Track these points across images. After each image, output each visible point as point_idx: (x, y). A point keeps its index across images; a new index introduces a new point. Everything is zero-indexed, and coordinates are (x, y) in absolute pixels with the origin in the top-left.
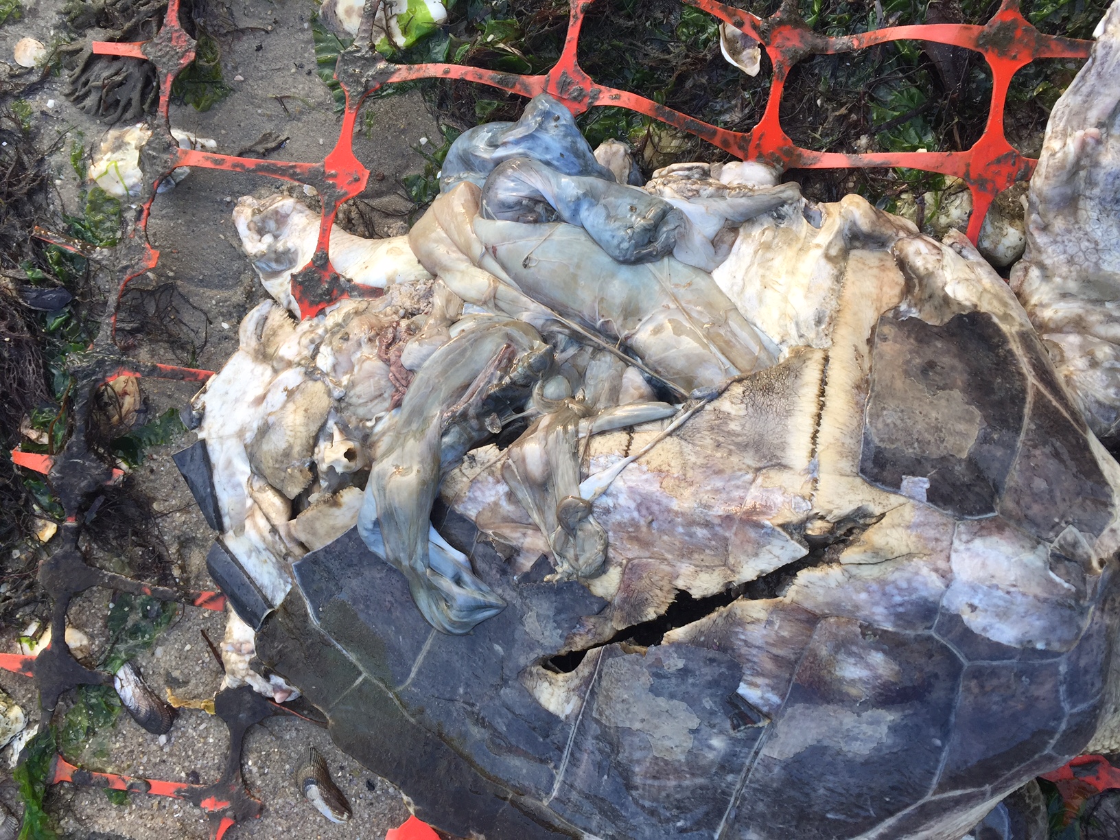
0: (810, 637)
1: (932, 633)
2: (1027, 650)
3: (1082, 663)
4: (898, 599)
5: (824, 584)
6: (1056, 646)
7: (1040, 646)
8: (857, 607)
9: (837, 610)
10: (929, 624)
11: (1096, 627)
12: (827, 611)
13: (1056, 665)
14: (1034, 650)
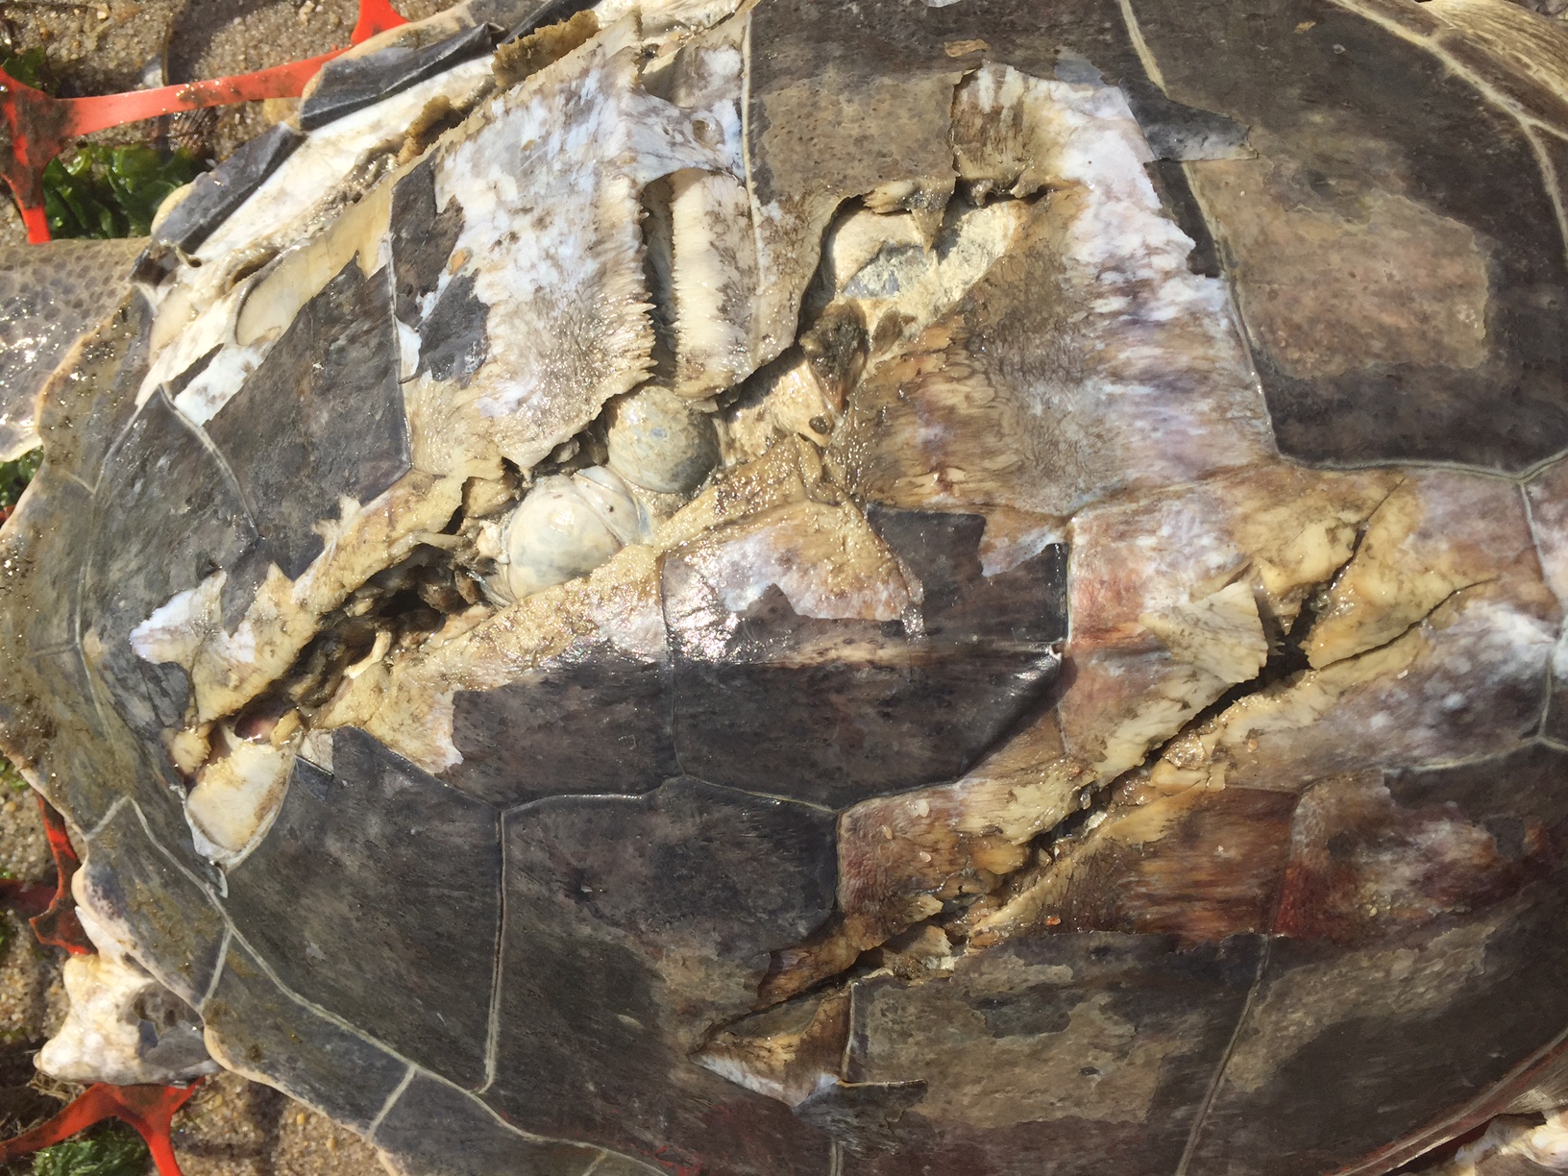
0: (1288, 840)
1: (1541, 739)
5: (1285, 724)
8: (1371, 746)
9: (1327, 764)
10: (1528, 726)
12: (1308, 778)
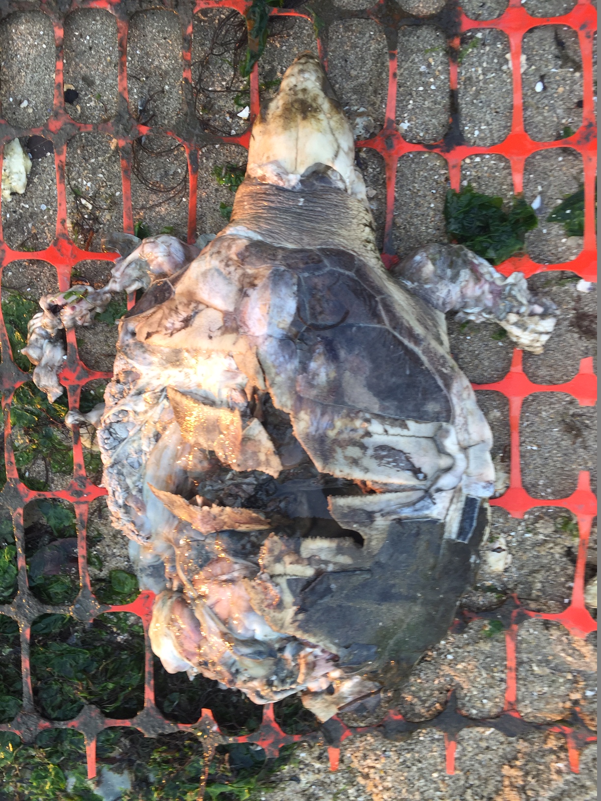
2: (299, 294)
3: (302, 266)
4: (281, 359)
6: (295, 280)
7: (295, 288)
11: (283, 262)
13: (305, 278)
14: (298, 291)
